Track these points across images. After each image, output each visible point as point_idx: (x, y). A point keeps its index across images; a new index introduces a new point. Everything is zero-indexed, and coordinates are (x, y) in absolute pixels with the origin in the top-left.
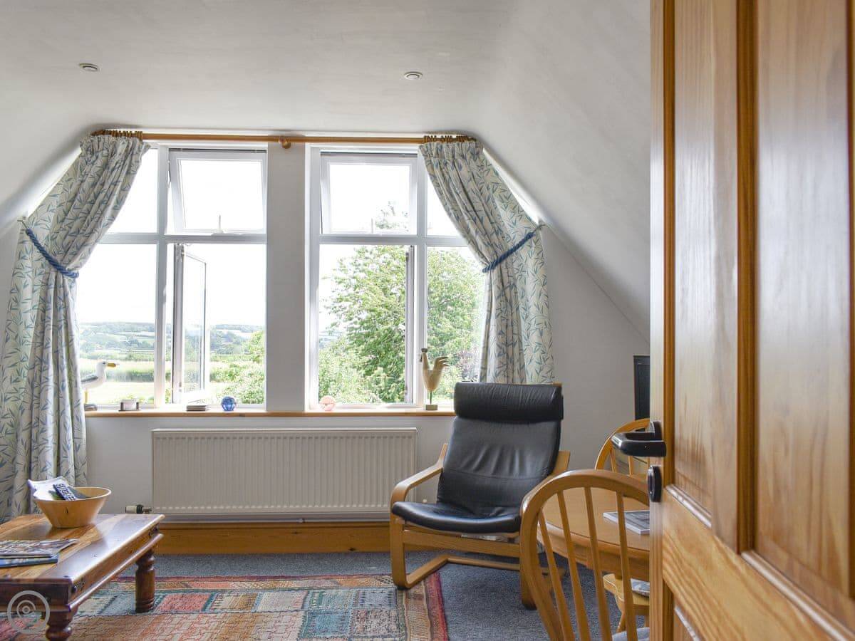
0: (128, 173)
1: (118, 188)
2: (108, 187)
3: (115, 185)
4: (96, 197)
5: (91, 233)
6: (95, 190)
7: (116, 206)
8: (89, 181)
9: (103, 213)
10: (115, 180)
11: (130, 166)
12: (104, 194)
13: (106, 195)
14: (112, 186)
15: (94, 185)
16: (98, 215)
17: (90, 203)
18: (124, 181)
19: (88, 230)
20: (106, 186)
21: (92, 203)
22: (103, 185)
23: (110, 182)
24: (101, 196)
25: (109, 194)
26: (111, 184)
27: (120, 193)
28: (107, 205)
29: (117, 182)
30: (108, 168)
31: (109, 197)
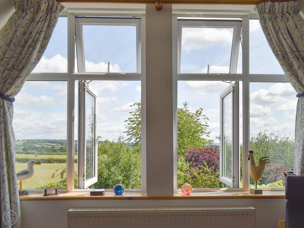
0: (49, 26)
1: (42, 36)
2: (34, 35)
3: (40, 34)
4: (26, 42)
5: (23, 68)
6: (25, 37)
7: (40, 50)
8: (21, 30)
9: (31, 54)
10: (40, 30)
11: (50, 21)
12: (31, 40)
13: (33, 41)
14: (38, 35)
15: (24, 34)
16: (28, 56)
17: (22, 46)
18: (46, 32)
19: (20, 67)
20: (33, 34)
21: (23, 47)
22: (31, 33)
23: (36, 31)
24: (30, 41)
25: (35, 41)
26: (37, 33)
27: (43, 41)
28: (34, 48)
29: (41, 31)
30: (35, 22)
31: (35, 42)
